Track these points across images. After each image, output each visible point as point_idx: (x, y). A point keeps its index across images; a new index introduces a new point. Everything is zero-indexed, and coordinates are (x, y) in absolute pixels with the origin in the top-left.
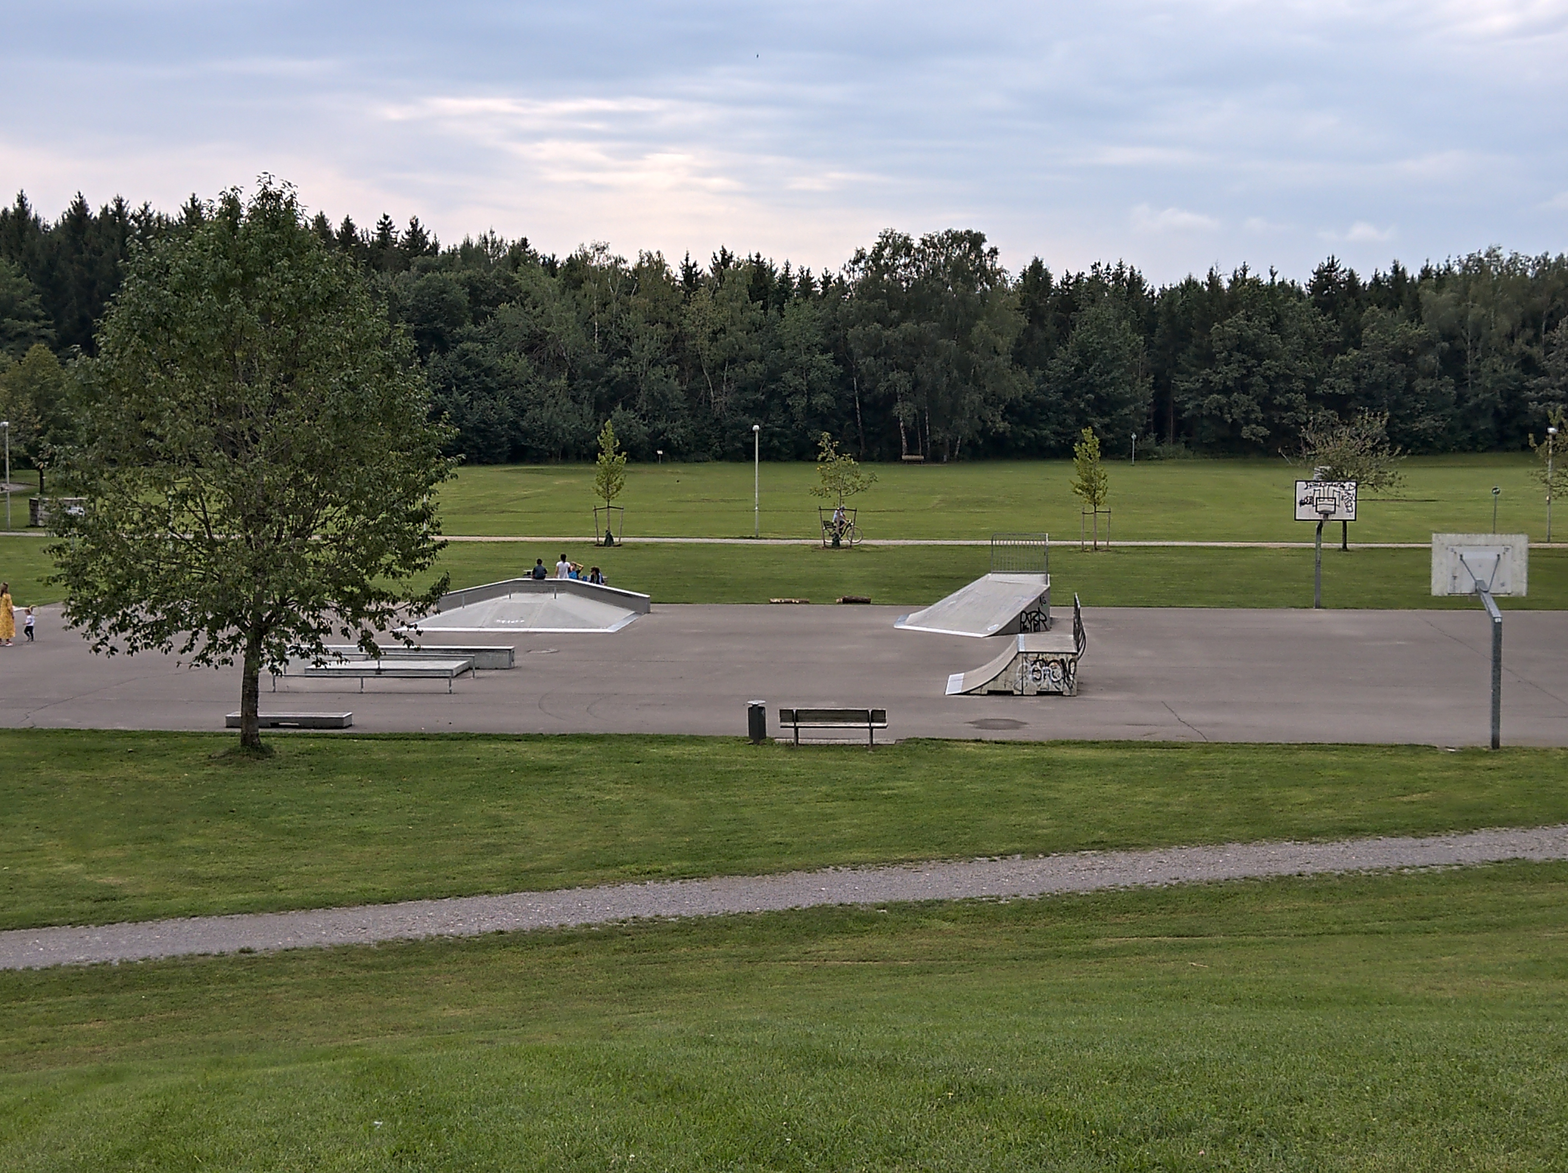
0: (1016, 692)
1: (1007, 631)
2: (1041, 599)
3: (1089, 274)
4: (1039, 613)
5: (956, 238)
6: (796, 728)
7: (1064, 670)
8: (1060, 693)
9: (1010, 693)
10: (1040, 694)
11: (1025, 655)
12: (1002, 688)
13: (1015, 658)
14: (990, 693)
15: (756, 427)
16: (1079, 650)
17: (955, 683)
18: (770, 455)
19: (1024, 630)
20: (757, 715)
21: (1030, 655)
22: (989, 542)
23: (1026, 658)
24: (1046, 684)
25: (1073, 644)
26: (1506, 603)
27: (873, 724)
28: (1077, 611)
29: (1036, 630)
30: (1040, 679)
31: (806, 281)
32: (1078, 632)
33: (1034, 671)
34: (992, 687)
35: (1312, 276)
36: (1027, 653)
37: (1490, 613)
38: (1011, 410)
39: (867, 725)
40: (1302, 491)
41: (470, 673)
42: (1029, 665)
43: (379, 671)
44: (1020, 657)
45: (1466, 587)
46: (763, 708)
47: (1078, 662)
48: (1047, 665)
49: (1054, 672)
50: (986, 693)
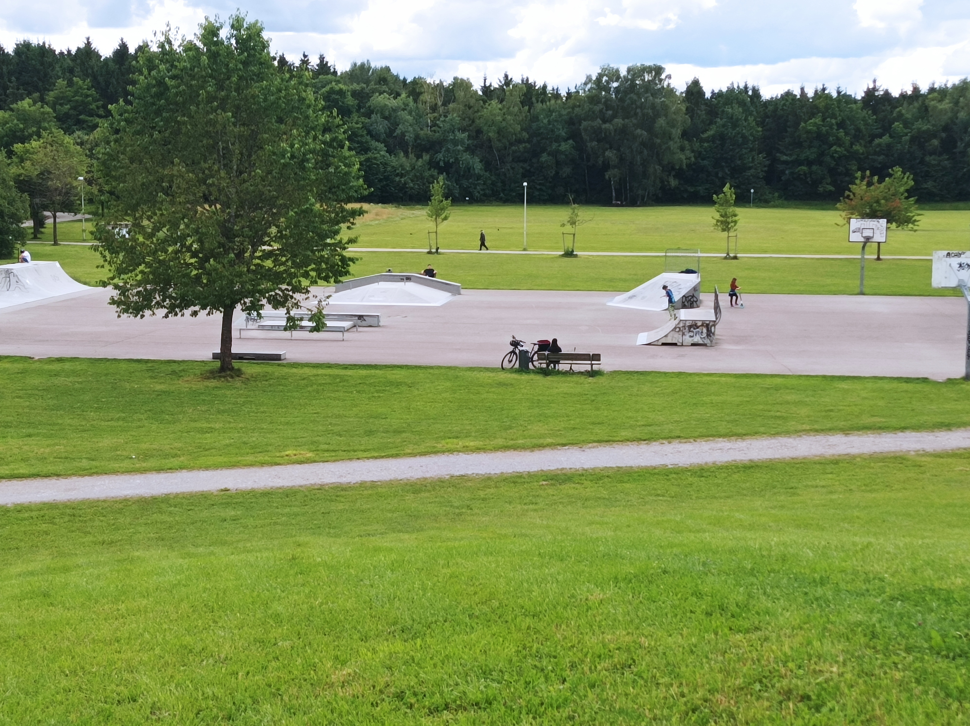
0: (679, 344)
2: (695, 289)
4: (693, 296)
5: (647, 69)
7: (708, 330)
8: (704, 345)
9: (675, 344)
10: (693, 345)
11: (684, 322)
12: (669, 341)
14: (664, 344)
15: (525, 184)
17: (642, 338)
19: (685, 307)
20: (524, 356)
21: (687, 322)
24: (697, 339)
25: (713, 315)
27: (593, 362)
28: (716, 296)
29: (692, 307)
30: (693, 336)
31: (556, 94)
32: (717, 308)
33: (690, 331)
34: (664, 340)
39: (590, 362)
40: (855, 223)
41: (354, 329)
42: (687, 328)
46: (527, 352)
47: (716, 327)
48: (698, 327)
49: (702, 332)
50: (661, 344)
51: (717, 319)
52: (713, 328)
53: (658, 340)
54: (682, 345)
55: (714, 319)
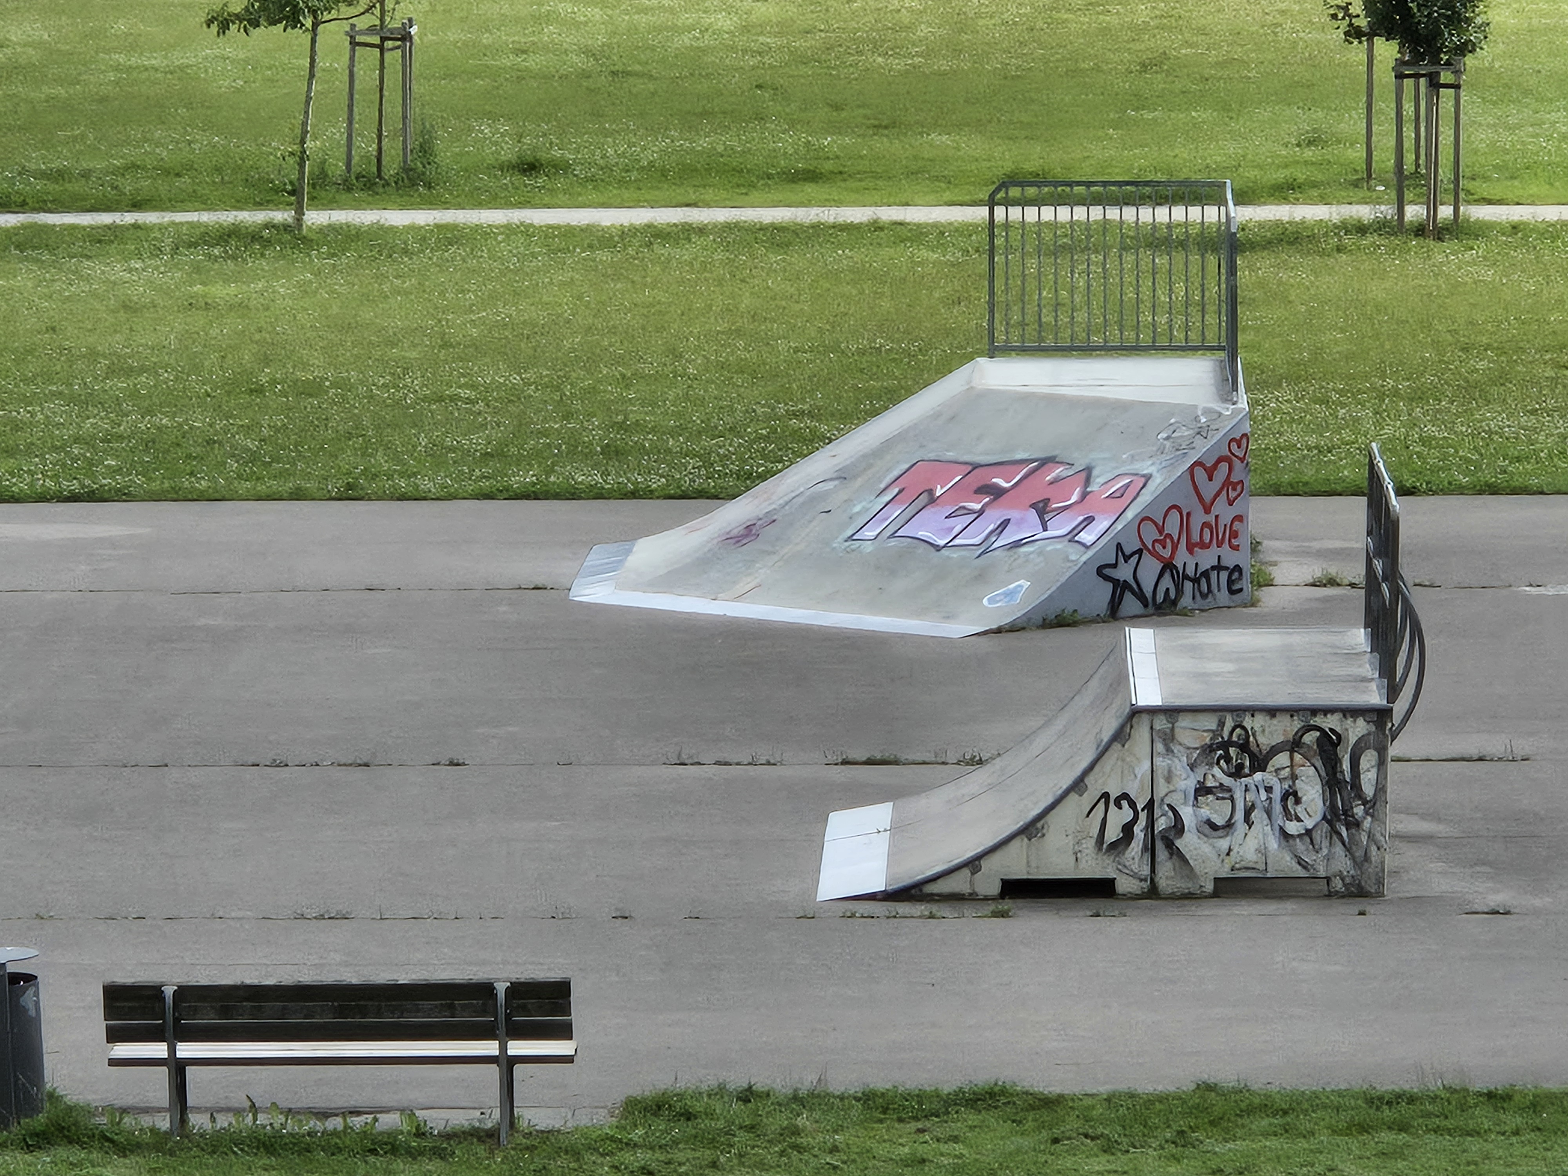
0: (1124, 885)
6: (179, 1068)
7: (1333, 783)
9: (1099, 889)
11: (1161, 723)
12: (1061, 867)
13: (1121, 736)
14: (1012, 889)
17: (859, 849)
21: (1184, 722)
23: (1169, 738)
25: (1368, 668)
30: (1229, 825)
33: (1202, 790)
34: (1017, 864)
36: (1171, 712)
39: (493, 1047)
42: (1180, 765)
44: (1141, 733)
47: (1394, 750)
48: (1260, 763)
49: (1291, 795)
50: (995, 889)
51: (1393, 692)
52: (1368, 760)
53: (973, 864)
54: (1153, 893)
55: (1375, 697)
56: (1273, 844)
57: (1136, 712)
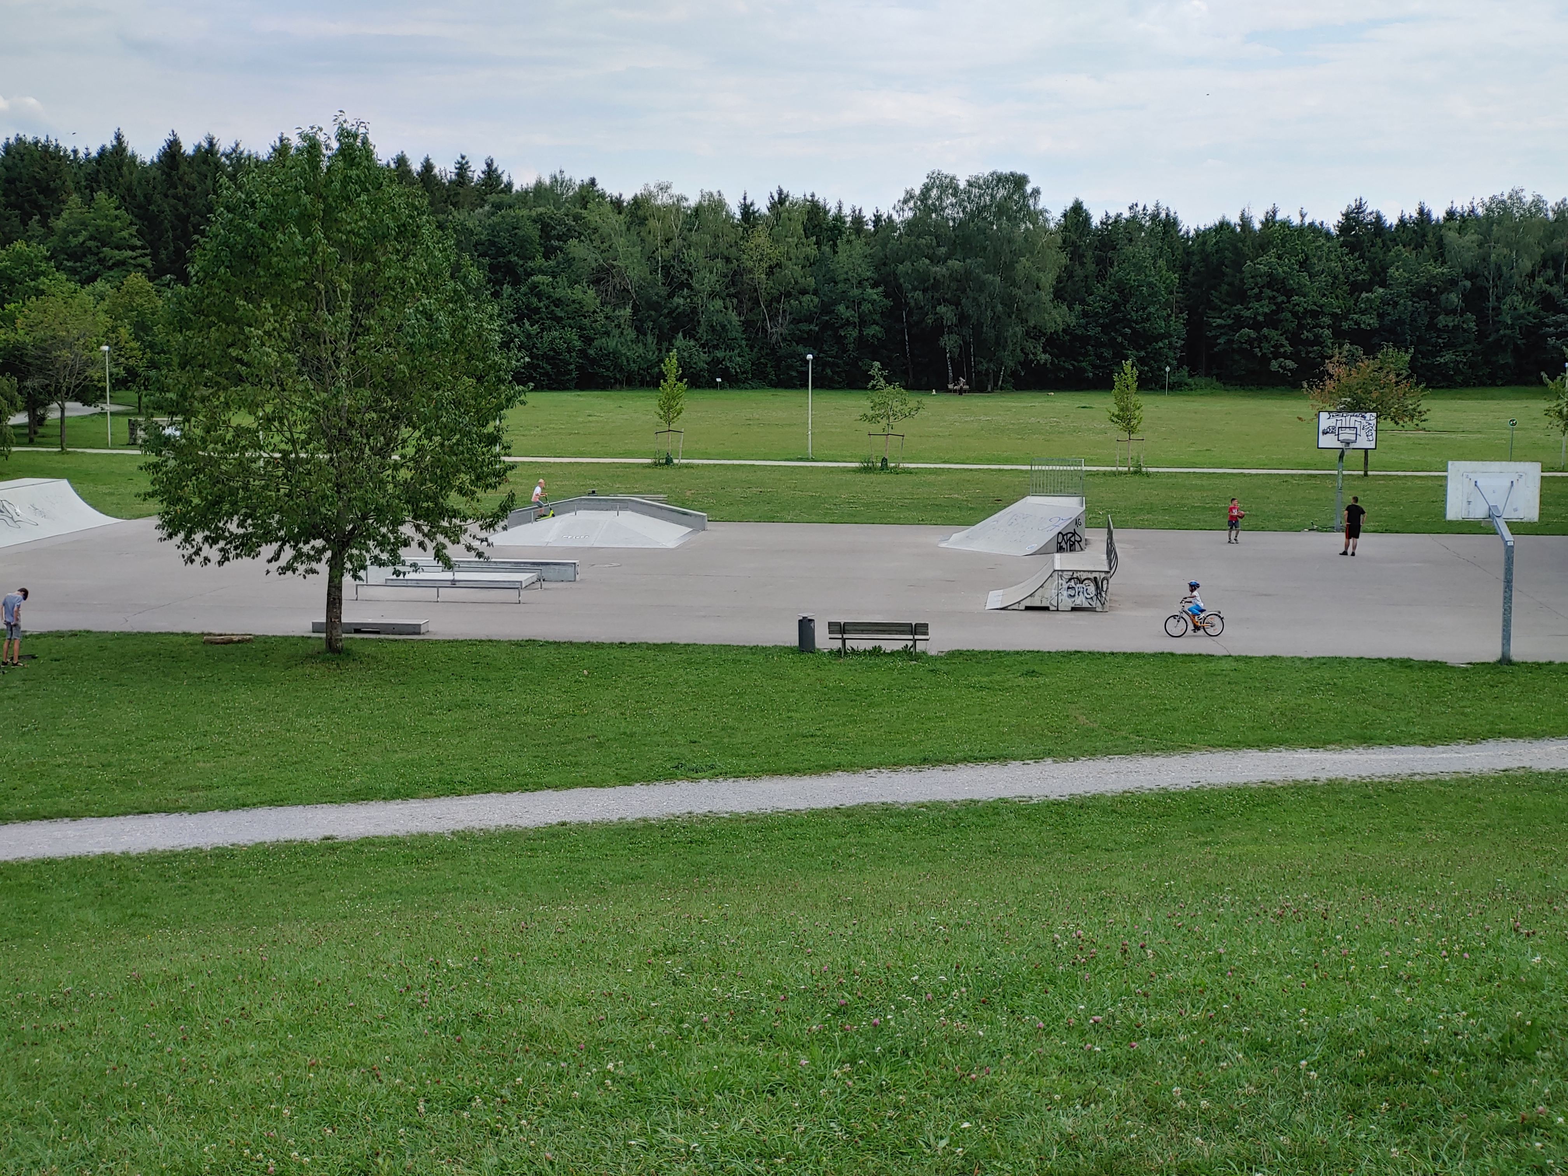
0: (1052, 608)
1: (1043, 551)
2: (1077, 522)
3: (1126, 214)
4: (1074, 533)
5: (1000, 179)
6: (844, 640)
7: (1097, 587)
8: (1091, 609)
9: (1046, 609)
10: (1074, 609)
11: (1060, 573)
12: (1038, 604)
13: (1051, 576)
14: (1028, 608)
15: (810, 357)
16: (1111, 569)
17: (995, 599)
18: (822, 384)
19: (1060, 549)
20: (805, 626)
21: (1065, 573)
22: (1029, 467)
23: (1061, 576)
24: (1080, 601)
25: (1106, 562)
26: (1517, 528)
27: (916, 637)
28: (1110, 533)
29: (1072, 550)
31: (858, 220)
32: (1111, 552)
33: (1069, 588)
34: (1028, 603)
35: (1340, 218)
36: (1062, 571)
37: (1502, 536)
38: (1052, 342)
39: (911, 637)
40: (1325, 421)
41: (538, 585)
42: (1064, 583)
43: (454, 581)
44: (1056, 575)
45: (1479, 512)
46: (811, 621)
47: (1111, 580)
48: (1081, 582)
49: (1088, 589)
50: (1023, 608)
52: (1105, 582)
53: (1019, 602)
54: (1057, 610)
55: (1107, 569)
56: (1084, 600)
57: (1055, 571)
